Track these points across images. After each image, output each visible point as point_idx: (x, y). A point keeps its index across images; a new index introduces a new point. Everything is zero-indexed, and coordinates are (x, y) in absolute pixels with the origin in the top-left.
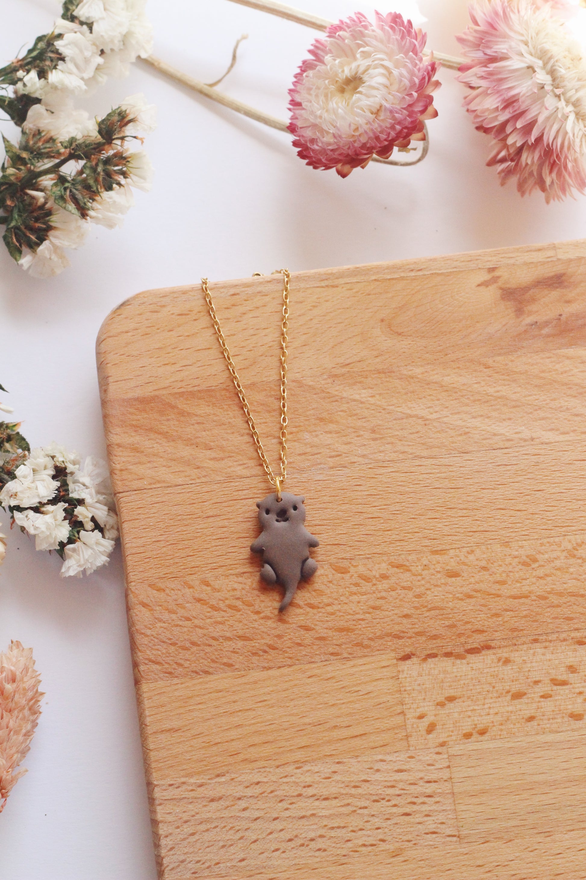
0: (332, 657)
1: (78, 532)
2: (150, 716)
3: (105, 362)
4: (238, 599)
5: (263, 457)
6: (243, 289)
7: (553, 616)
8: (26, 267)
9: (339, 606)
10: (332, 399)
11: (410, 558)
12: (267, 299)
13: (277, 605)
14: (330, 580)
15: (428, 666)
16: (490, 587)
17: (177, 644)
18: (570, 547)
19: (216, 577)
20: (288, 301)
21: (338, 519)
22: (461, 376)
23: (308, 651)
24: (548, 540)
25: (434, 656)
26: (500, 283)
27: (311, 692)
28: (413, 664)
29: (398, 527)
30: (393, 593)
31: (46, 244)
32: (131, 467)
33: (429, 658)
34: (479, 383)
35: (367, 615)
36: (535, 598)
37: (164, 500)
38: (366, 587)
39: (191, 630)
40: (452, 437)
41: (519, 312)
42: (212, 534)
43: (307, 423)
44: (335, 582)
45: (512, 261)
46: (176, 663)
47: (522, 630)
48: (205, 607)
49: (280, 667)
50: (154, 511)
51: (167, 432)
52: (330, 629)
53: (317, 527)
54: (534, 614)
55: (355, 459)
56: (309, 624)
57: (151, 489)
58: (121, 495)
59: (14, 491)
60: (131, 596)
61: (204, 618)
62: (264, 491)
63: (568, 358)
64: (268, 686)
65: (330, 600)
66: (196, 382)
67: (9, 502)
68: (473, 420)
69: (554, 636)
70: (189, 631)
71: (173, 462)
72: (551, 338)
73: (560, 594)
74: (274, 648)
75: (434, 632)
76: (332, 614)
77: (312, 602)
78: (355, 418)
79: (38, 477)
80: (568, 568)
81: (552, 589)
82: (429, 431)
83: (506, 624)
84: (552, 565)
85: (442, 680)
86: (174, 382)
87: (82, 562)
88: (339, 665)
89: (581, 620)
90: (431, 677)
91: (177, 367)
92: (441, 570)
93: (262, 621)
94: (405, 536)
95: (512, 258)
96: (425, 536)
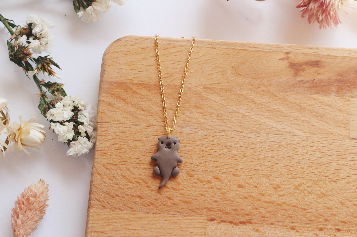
0: (178, 213)
1: (78, 137)
2: (91, 224)
3: (105, 64)
4: (141, 179)
5: (166, 118)
6: (173, 42)
7: (282, 214)
8: (80, 16)
9: (186, 191)
10: (202, 98)
11: (223, 176)
12: (183, 48)
13: (158, 185)
14: (184, 179)
15: (221, 226)
16: (257, 196)
17: (110, 194)
18: (297, 184)
19: (134, 168)
20: (192, 51)
21: (194, 152)
22: (263, 98)
23: (168, 208)
24: (287, 179)
25: (224, 222)
26: (289, 60)
27: (165, 227)
28: (214, 224)
29: (220, 161)
30: (212, 190)
31: (90, 7)
32: (106, 112)
33: (222, 222)
34: (271, 103)
35: (198, 198)
36: (276, 204)
37: (118, 129)
38: (200, 185)
39: (117, 189)
40: (253, 125)
41: (296, 74)
42: (136, 148)
43: (189, 107)
44: (186, 180)
45: (297, 51)
46: (107, 202)
47: (267, 218)
48: (126, 180)
49: (153, 213)
50: (112, 133)
51: (126, 100)
52: (180, 201)
53: (184, 154)
54: (274, 212)
55: (208, 127)
56: (171, 196)
57: (113, 123)
58: (99, 123)
59: (53, 113)
60: (94, 169)
61: (125, 185)
62: (163, 134)
63: (314, 99)
64: (147, 221)
65: (183, 188)
66: (143, 80)
67: (49, 118)
68: (265, 119)
69: (281, 223)
70: (116, 189)
71: (126, 113)
72: (308, 89)
73: (288, 205)
74: (153, 205)
75: (227, 211)
76: (182, 194)
77: (174, 187)
78: (211, 108)
79: (65, 109)
80: (294, 194)
81: (285, 202)
82: (243, 120)
83: (260, 214)
84: (287, 191)
85: (226, 233)
86: (133, 78)
87: (76, 150)
88: (180, 217)
89: (295, 219)
90: (221, 231)
91: (136, 72)
92: (236, 184)
93: (150, 191)
94: (222, 165)
95: (297, 49)
96: (232, 167)
